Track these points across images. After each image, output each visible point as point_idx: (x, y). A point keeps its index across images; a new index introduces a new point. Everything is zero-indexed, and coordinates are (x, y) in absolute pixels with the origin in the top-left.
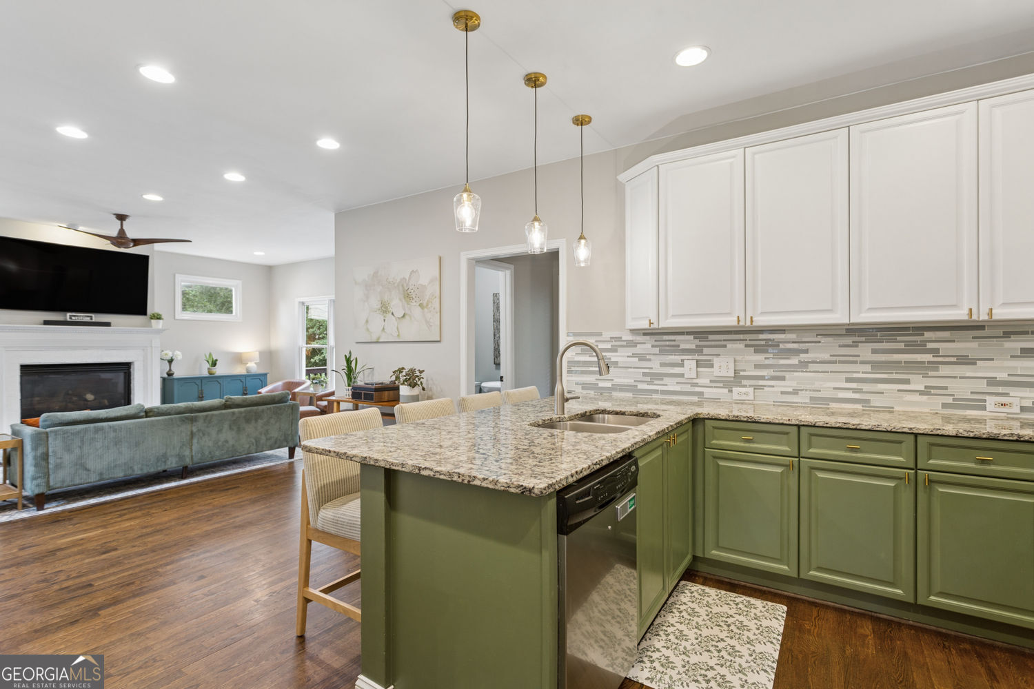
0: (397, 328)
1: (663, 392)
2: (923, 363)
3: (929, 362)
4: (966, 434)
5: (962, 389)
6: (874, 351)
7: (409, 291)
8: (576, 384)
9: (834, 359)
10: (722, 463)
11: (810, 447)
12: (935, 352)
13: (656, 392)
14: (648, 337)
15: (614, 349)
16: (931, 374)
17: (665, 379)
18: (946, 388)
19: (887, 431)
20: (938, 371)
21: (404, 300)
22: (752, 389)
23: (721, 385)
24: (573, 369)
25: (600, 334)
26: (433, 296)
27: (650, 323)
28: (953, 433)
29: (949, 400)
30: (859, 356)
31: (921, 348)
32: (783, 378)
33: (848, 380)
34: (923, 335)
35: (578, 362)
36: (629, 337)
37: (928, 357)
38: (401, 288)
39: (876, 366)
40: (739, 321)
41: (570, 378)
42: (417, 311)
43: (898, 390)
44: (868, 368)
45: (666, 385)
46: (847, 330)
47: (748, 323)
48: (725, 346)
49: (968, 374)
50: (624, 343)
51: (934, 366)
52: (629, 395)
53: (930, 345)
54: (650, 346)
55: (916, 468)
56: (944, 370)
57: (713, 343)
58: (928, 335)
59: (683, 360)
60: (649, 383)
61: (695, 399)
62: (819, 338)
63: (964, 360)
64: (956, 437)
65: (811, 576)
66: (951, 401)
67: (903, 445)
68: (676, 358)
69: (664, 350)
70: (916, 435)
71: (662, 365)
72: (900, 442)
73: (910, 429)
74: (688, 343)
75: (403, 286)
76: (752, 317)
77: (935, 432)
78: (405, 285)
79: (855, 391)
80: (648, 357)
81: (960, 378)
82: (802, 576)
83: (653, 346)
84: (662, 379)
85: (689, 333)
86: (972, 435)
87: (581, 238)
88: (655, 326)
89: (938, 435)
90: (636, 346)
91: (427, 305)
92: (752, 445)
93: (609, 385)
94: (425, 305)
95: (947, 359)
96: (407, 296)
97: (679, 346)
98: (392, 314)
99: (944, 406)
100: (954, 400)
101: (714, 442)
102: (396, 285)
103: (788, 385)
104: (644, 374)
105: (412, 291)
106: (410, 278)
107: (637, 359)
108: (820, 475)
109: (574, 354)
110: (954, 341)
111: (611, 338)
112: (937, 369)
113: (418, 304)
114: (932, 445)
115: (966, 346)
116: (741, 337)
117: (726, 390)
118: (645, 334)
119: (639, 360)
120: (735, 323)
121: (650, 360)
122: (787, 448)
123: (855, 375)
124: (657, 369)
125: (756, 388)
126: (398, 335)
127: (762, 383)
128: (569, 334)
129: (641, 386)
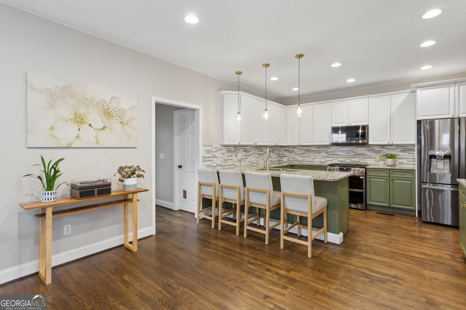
0: (96, 137)
1: (228, 165)
7: (109, 111)
8: (205, 165)
9: (254, 153)
13: (226, 165)
14: (224, 147)
15: (216, 152)
17: (229, 161)
21: (104, 116)
23: (239, 161)
24: (204, 160)
25: (212, 146)
26: (132, 118)
27: (239, 143)
31: (262, 151)
32: (247, 158)
33: (256, 158)
35: (206, 157)
36: (220, 147)
37: (262, 152)
38: (101, 107)
39: (259, 154)
41: (203, 164)
42: (117, 127)
44: (257, 155)
45: (228, 163)
46: (255, 146)
48: (239, 150)
50: (219, 149)
57: (237, 149)
58: (263, 148)
59: (232, 155)
60: (225, 163)
61: (234, 166)
62: (252, 148)
68: (230, 154)
69: (229, 151)
71: (228, 156)
74: (233, 149)
75: (103, 105)
78: (105, 105)
79: (256, 160)
80: (225, 154)
83: (226, 150)
84: (227, 161)
85: (233, 146)
91: (127, 123)
93: (215, 165)
94: (125, 122)
96: (108, 114)
97: (231, 150)
98: (90, 125)
102: (95, 103)
103: (248, 160)
104: (224, 160)
105: (113, 111)
106: (110, 102)
107: (222, 155)
109: (204, 153)
111: (216, 147)
112: (263, 155)
113: (119, 122)
116: (242, 147)
117: (239, 163)
118: (224, 146)
119: (223, 155)
121: (225, 155)
124: (227, 158)
125: (244, 161)
126: (97, 143)
127: (245, 160)
128: (203, 146)
129: (223, 164)
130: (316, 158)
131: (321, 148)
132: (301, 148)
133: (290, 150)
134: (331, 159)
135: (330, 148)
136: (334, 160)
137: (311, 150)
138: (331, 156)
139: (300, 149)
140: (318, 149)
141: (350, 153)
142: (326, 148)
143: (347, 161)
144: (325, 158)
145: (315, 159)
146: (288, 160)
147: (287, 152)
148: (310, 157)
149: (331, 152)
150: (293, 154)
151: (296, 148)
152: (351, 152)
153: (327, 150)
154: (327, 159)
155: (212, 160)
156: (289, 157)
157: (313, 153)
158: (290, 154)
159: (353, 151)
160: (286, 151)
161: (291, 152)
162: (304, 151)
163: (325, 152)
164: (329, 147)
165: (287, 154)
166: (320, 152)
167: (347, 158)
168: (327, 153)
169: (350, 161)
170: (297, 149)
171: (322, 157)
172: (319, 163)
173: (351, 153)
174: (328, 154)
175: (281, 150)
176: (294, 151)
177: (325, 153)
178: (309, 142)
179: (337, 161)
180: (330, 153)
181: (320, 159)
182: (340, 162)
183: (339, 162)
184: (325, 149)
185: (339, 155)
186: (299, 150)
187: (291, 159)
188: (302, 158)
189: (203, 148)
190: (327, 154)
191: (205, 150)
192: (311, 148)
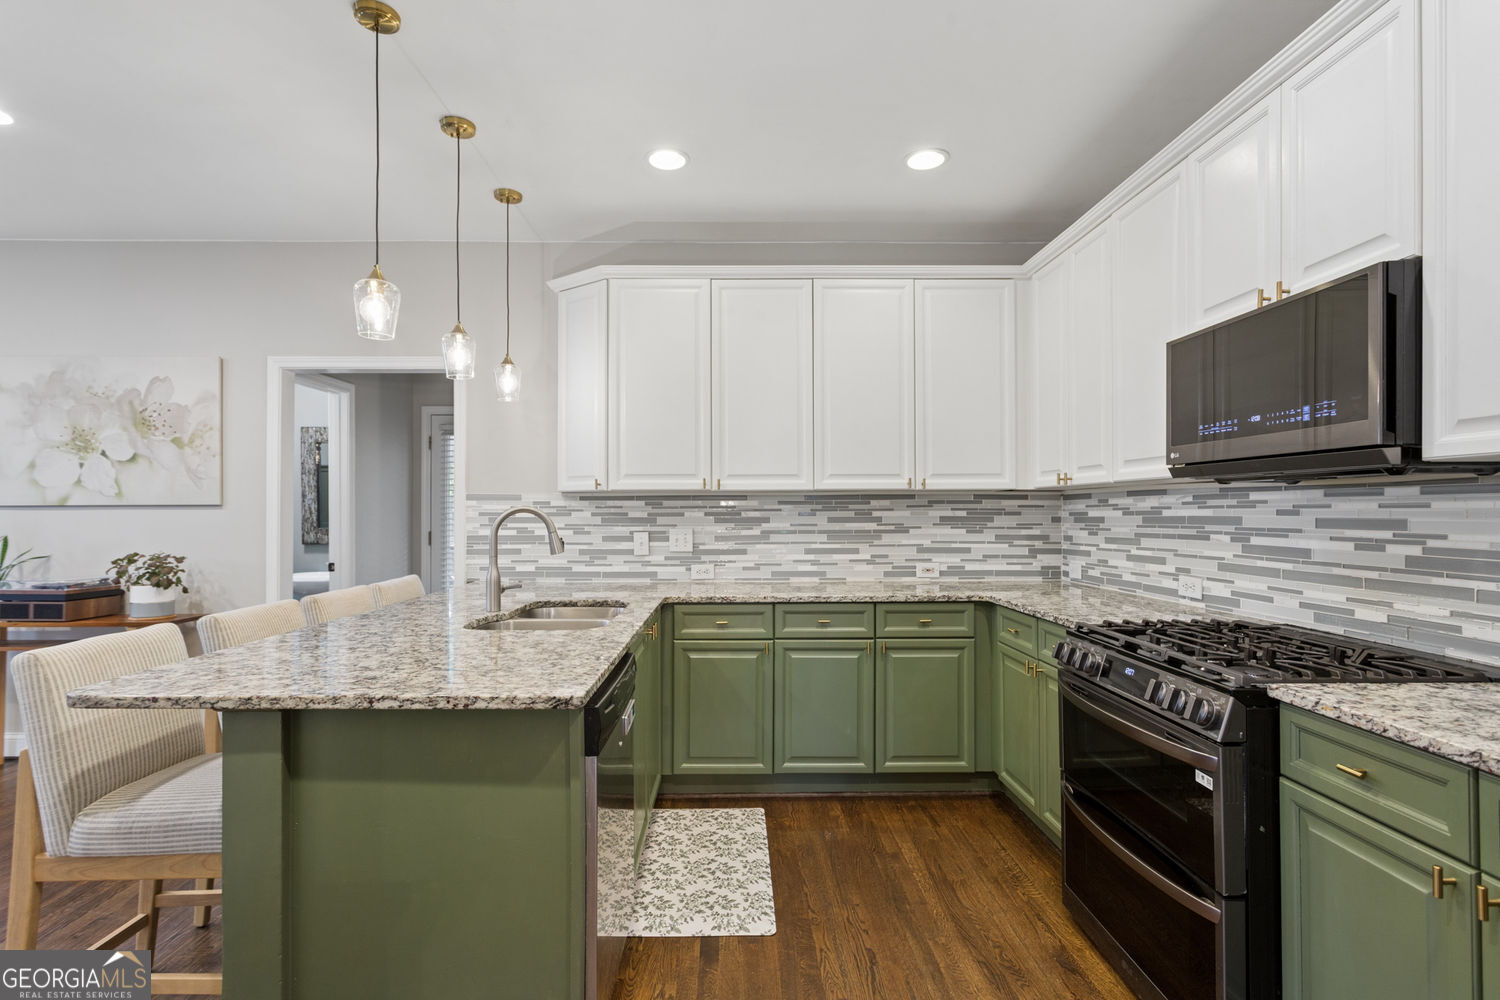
0: (116, 481)
1: (607, 575)
2: (869, 531)
3: (875, 531)
4: (912, 599)
5: (899, 557)
6: (831, 520)
7: (147, 414)
9: (793, 528)
10: (693, 656)
11: (784, 626)
12: (878, 520)
13: (597, 574)
14: (586, 503)
16: (876, 542)
17: (609, 557)
18: (886, 556)
19: (853, 602)
20: (881, 539)
21: (133, 429)
22: (712, 565)
23: (678, 562)
24: (476, 547)
25: (518, 498)
26: (205, 426)
27: (597, 484)
28: (903, 600)
29: (889, 568)
30: (816, 525)
31: (866, 516)
32: (744, 552)
33: (808, 552)
34: (869, 503)
36: (562, 503)
37: (873, 526)
38: (126, 408)
39: (832, 535)
40: (705, 484)
41: (471, 562)
42: (166, 452)
43: (850, 561)
44: (824, 538)
45: (610, 565)
47: (715, 488)
48: (682, 515)
49: (904, 542)
50: (554, 510)
51: (878, 534)
52: (561, 581)
53: (876, 514)
54: (588, 514)
55: (875, 638)
56: (886, 539)
57: (669, 511)
58: (874, 503)
59: (632, 533)
60: (588, 564)
61: (647, 581)
62: (781, 507)
63: (901, 529)
64: (906, 602)
65: (787, 768)
66: (890, 570)
67: (866, 614)
68: (623, 530)
69: (609, 520)
70: (875, 603)
71: (605, 539)
72: (862, 613)
73: (871, 598)
74: (638, 510)
75: (131, 403)
76: (719, 481)
77: (890, 600)
78: (136, 403)
79: (814, 563)
80: (586, 529)
81: (899, 545)
82: (776, 772)
83: (593, 514)
84: (605, 558)
85: (639, 498)
86: (917, 599)
87: (507, 361)
88: (603, 488)
89: (892, 602)
90: (570, 514)
91: (191, 441)
92: (726, 631)
93: (531, 568)
94: (186, 439)
95: (888, 528)
96: (142, 422)
97: (627, 514)
98: (103, 453)
99: (887, 574)
100: (893, 568)
101: (684, 631)
102: (113, 400)
103: (749, 560)
104: (582, 552)
105: (155, 415)
106: (149, 390)
107: (571, 532)
108: (795, 656)
109: (478, 525)
110: (892, 510)
112: (880, 538)
113: (169, 439)
114: (887, 612)
115: (901, 514)
116: (700, 503)
117: (683, 569)
118: (582, 498)
119: (575, 533)
120: (701, 487)
121: (589, 533)
122: (762, 630)
123: (814, 546)
124: (598, 544)
125: (716, 564)
126: (119, 494)
127: (723, 558)
128: (469, 497)
129: (577, 568)
130: (1187, 571)
131: (1211, 502)
132: (1128, 501)
133: (1092, 513)
134: (1259, 585)
135: (1253, 505)
136: (1276, 596)
137: (1166, 513)
138: (1260, 563)
139: (1127, 512)
140: (1195, 512)
141: (1379, 546)
142: (1234, 502)
143: (1362, 613)
144: (1228, 576)
145: (1182, 578)
146: (1084, 571)
147: (1083, 525)
148: (1162, 561)
149: (1260, 532)
150: (1099, 539)
151: (1111, 502)
152: (1388, 535)
153: (1238, 521)
154: (1244, 583)
155: (518, 552)
156: (1088, 554)
157: (1172, 537)
158: (1093, 539)
159: (1402, 524)
160: (1079, 517)
161: (1093, 525)
162: (1139, 519)
163: (1231, 529)
164: (1254, 496)
165: (1081, 536)
166: (1208, 528)
167: (1356, 582)
168: (1241, 536)
169: (1380, 616)
170: (1116, 507)
171: (1212, 569)
172: (1202, 605)
173: (1390, 548)
174: (1249, 549)
175: (1063, 514)
176: (1102, 520)
177: (1227, 538)
178: (1098, 466)
179: (1293, 602)
180: (1255, 541)
181: (1207, 584)
182: (1317, 618)
183: (1311, 613)
184: (1232, 513)
185: (1306, 553)
186: (1120, 512)
187: (1091, 566)
188: (1131, 564)
189: (468, 507)
190: (1238, 548)
191: (481, 514)
192: (1166, 500)
